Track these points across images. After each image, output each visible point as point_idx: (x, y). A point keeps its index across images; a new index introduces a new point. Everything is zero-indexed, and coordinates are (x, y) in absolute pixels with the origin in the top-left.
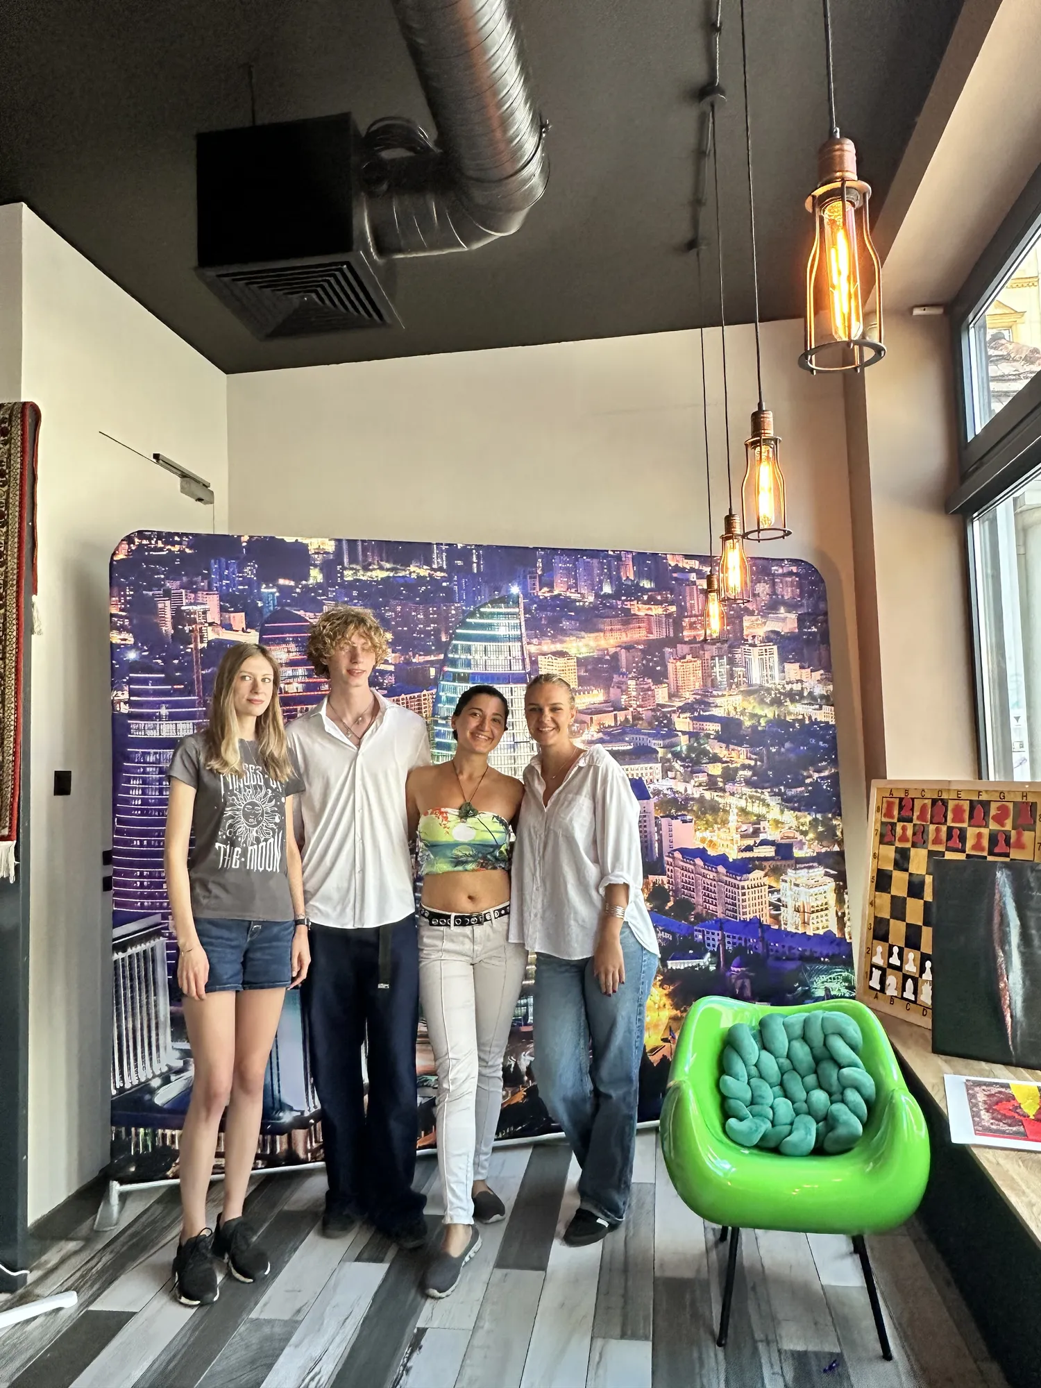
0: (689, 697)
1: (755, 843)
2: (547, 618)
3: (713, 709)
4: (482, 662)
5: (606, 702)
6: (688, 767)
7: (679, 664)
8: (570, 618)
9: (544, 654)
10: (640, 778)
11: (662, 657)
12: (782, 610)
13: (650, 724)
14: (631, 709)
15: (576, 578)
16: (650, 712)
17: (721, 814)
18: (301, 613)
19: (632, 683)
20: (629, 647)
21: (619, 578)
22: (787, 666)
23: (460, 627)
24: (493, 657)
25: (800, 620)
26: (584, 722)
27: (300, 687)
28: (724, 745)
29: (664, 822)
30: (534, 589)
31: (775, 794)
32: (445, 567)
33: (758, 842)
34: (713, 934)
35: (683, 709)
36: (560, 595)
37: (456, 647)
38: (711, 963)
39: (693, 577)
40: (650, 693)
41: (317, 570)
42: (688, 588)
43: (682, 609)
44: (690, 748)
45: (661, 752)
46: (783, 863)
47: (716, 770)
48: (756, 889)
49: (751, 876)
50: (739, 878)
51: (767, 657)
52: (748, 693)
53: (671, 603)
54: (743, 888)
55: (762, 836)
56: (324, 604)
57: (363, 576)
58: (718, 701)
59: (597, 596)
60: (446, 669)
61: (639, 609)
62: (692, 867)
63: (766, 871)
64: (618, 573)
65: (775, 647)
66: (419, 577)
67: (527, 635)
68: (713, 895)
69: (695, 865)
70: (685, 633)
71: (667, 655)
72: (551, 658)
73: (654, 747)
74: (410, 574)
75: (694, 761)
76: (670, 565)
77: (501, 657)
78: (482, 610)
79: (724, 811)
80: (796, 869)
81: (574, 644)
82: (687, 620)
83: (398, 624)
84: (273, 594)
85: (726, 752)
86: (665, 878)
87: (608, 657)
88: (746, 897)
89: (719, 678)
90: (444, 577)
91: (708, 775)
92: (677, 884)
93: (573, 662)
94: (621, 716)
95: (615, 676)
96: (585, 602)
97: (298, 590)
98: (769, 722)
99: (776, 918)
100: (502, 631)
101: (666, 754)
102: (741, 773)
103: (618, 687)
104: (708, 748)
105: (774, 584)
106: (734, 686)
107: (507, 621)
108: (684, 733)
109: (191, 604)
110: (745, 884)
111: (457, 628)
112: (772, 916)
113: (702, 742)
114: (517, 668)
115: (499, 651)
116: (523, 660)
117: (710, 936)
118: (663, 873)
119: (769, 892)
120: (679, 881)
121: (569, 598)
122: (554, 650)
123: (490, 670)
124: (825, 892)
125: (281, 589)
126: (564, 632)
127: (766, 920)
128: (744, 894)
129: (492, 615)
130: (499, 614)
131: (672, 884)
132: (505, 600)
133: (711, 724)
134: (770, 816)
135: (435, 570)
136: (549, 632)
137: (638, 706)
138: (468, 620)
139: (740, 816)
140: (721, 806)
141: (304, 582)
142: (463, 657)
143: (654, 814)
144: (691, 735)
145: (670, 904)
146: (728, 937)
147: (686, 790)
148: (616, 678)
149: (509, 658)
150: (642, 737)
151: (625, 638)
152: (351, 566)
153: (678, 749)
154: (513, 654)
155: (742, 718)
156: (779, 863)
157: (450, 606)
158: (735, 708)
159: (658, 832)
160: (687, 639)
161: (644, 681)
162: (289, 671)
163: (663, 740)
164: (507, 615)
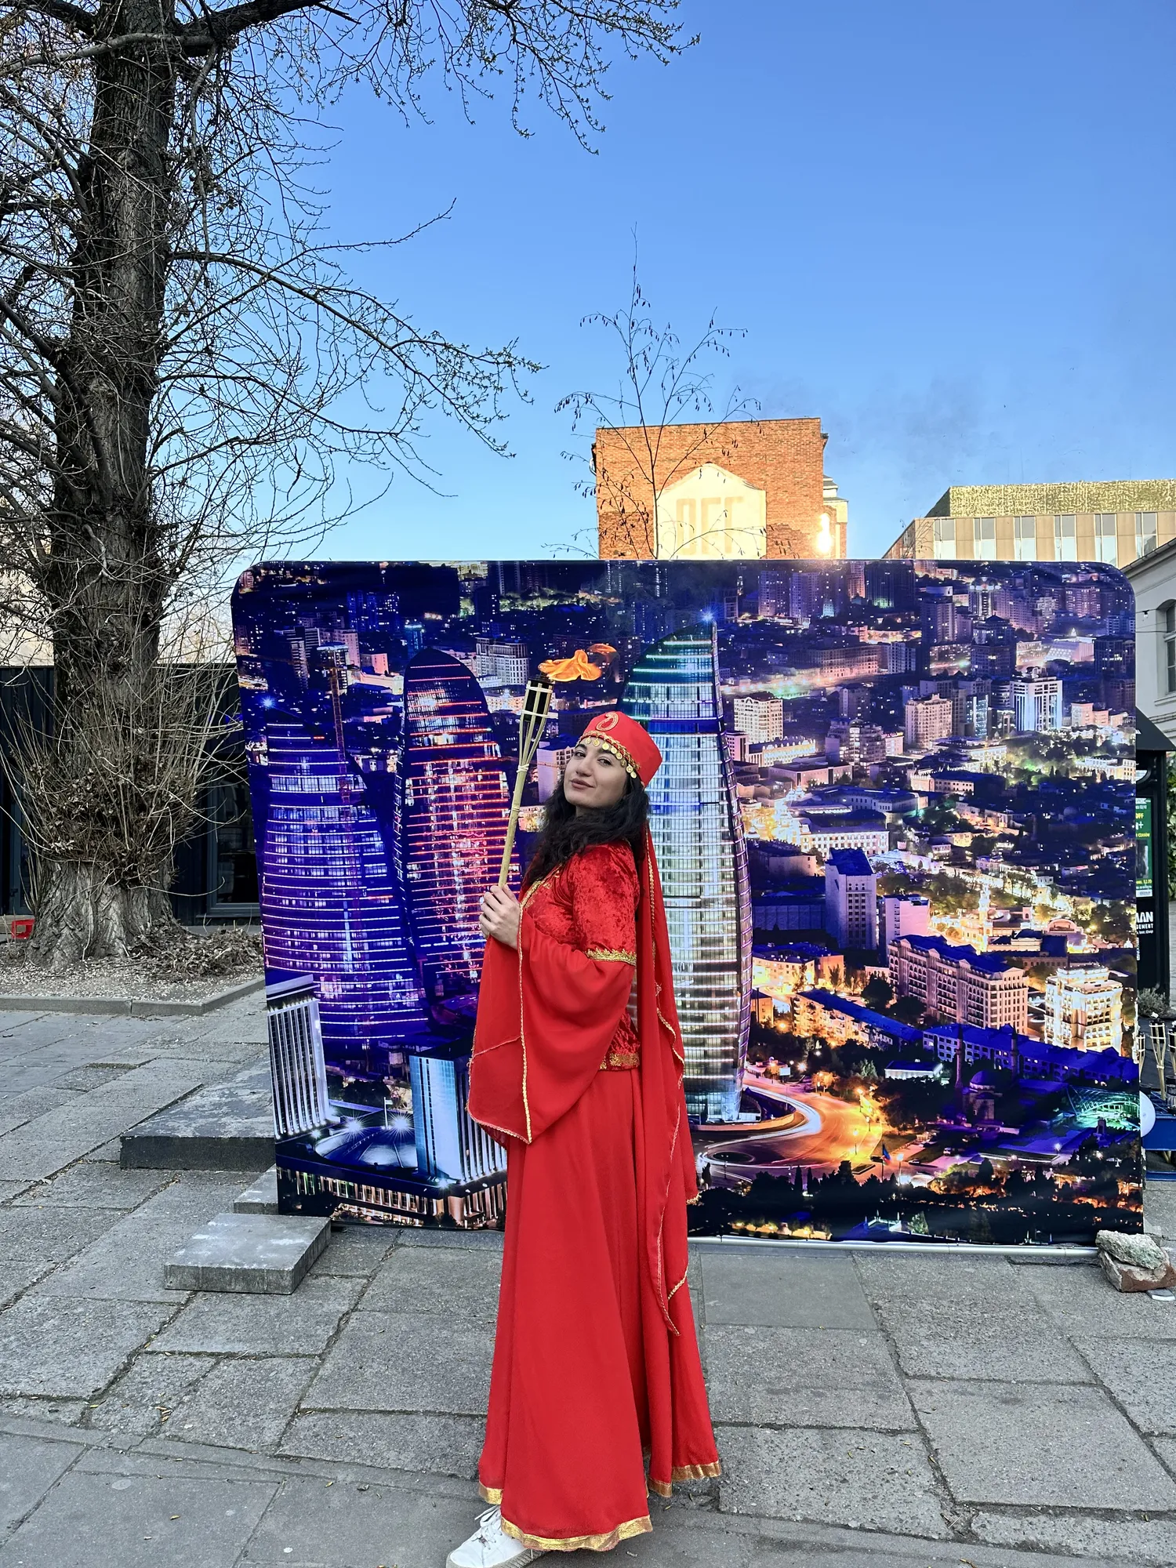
0: (931, 747)
1: (1013, 933)
2: (748, 650)
3: (966, 764)
4: (664, 707)
5: (818, 755)
6: (926, 836)
7: (920, 706)
8: (776, 651)
9: (741, 697)
10: (860, 849)
11: (898, 697)
12: (1073, 632)
13: (877, 783)
14: (852, 764)
15: (787, 599)
16: (877, 768)
17: (968, 895)
18: (451, 652)
19: (855, 732)
20: (853, 685)
21: (846, 597)
22: (1075, 707)
23: (638, 665)
24: (677, 701)
25: (1099, 646)
26: (790, 780)
27: (451, 738)
28: (976, 810)
29: (889, 903)
30: (732, 615)
31: (1047, 873)
32: (621, 591)
33: (1017, 932)
34: (949, 1041)
35: (921, 764)
36: (765, 621)
37: (632, 689)
38: (943, 1076)
39: (949, 591)
40: (878, 743)
41: (468, 601)
42: (940, 608)
43: (930, 634)
44: (929, 813)
45: (889, 817)
46: (1050, 960)
47: (963, 840)
48: (1012, 991)
49: (1006, 974)
50: (988, 976)
51: (1048, 695)
52: (1014, 744)
53: (915, 628)
54: (993, 988)
55: (1024, 926)
56: (476, 641)
57: (523, 606)
58: (973, 753)
59: (815, 621)
61: (870, 636)
62: (925, 959)
63: (1027, 969)
64: (845, 592)
65: (1060, 683)
66: (589, 604)
67: (721, 673)
68: (951, 995)
69: (928, 957)
70: (933, 666)
71: (905, 694)
72: (750, 702)
73: (880, 811)
74: (578, 602)
75: (933, 830)
76: (917, 577)
77: (688, 701)
78: (665, 643)
79: (973, 892)
80: (1068, 969)
81: (781, 683)
82: (936, 649)
84: (418, 630)
85: (979, 819)
86: (887, 971)
87: (824, 699)
88: (998, 1000)
89: (976, 724)
90: (619, 604)
91: (953, 847)
92: (903, 978)
93: (777, 707)
94: (838, 773)
95: (832, 723)
96: (797, 629)
97: (446, 625)
98: (1041, 781)
99: (1037, 1029)
100: (689, 669)
101: (895, 819)
102: (999, 845)
103: (836, 737)
104: (955, 813)
105: (1063, 600)
106: (996, 735)
107: (696, 657)
108: (922, 794)
109: (327, 644)
110: (997, 984)
111: (636, 667)
112: (1030, 1025)
113: (946, 805)
114: (707, 713)
115: (685, 694)
116: (715, 704)
117: (946, 1045)
118: (885, 964)
119: (1029, 996)
120: (906, 975)
121: (777, 624)
122: (754, 691)
123: (674, 717)
124: (1108, 1000)
125: (428, 624)
126: (770, 670)
127: (1023, 1029)
128: (994, 996)
129: (676, 650)
130: (687, 648)
131: (896, 978)
132: (695, 629)
133: (961, 783)
134: (1036, 901)
135: (608, 595)
136: (750, 669)
137: (862, 760)
138: (648, 656)
139: (995, 899)
140: (968, 886)
141: (453, 616)
142: (641, 701)
143: (875, 893)
144: (934, 796)
145: (892, 1002)
146: (969, 1046)
147: (921, 865)
148: (834, 725)
149: (697, 702)
150: (864, 798)
151: (849, 673)
152: (508, 595)
153: (913, 813)
154: (703, 697)
155: (1005, 775)
156: (1046, 960)
157: (626, 639)
158: (996, 763)
159: (880, 915)
160: (934, 674)
161: (871, 728)
162: (438, 721)
163: (893, 802)
164: (695, 648)
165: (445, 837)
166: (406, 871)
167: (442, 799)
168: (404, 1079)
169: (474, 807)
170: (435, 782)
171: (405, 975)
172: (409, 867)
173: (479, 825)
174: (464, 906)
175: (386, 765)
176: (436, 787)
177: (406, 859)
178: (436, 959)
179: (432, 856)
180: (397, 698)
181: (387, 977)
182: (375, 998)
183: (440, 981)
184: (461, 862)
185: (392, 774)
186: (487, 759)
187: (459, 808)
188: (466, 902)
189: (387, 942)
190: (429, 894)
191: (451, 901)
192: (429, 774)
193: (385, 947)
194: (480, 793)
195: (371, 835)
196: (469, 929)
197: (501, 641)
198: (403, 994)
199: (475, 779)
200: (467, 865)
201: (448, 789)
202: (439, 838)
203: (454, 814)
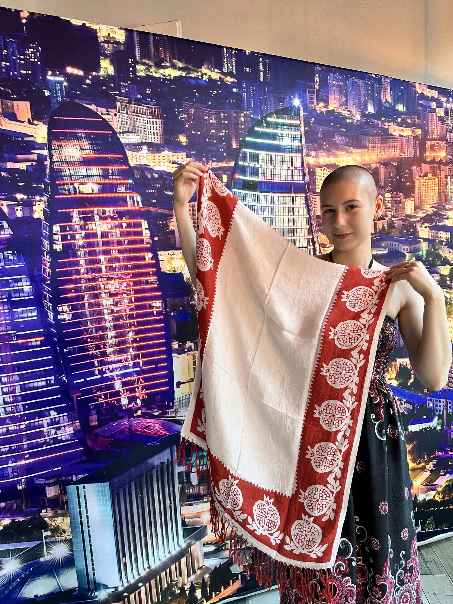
0: (429, 209)
2: (323, 131)
3: (446, 220)
4: (267, 171)
7: (422, 180)
8: (341, 134)
9: (321, 166)
11: (411, 174)
13: (401, 232)
14: (387, 219)
15: (346, 96)
16: (401, 222)
18: (93, 107)
19: (388, 197)
20: (386, 163)
21: (380, 100)
23: (248, 136)
24: (278, 167)
27: (96, 188)
28: (451, 251)
30: (313, 103)
32: (234, 72)
34: (440, 402)
35: (424, 220)
36: (333, 111)
37: (245, 154)
38: (438, 424)
39: (433, 104)
40: (401, 205)
41: (108, 61)
42: (430, 114)
43: (426, 132)
44: (429, 253)
45: (408, 256)
47: (445, 271)
53: (418, 127)
56: (116, 100)
57: (157, 73)
58: (449, 214)
59: (363, 115)
60: (238, 176)
61: (394, 130)
64: (380, 95)
66: (210, 79)
67: (307, 147)
70: (428, 154)
71: (414, 172)
72: (326, 171)
73: (403, 251)
74: (202, 76)
75: (432, 263)
76: (418, 93)
77: (285, 167)
78: (268, 119)
81: (345, 158)
82: (429, 142)
83: (192, 127)
84: (61, 83)
89: (450, 195)
90: (233, 82)
91: (441, 275)
94: (380, 224)
96: (353, 119)
97: (88, 81)
100: (285, 142)
101: (412, 257)
104: (441, 253)
107: (290, 133)
108: (425, 240)
111: (247, 136)
113: (437, 247)
114: (298, 178)
115: (283, 161)
116: (303, 171)
117: (438, 404)
121: (340, 114)
122: (329, 163)
123: (276, 180)
125: (70, 78)
126: (337, 147)
129: (276, 125)
130: (283, 124)
132: (289, 111)
133: (444, 233)
135: (226, 75)
136: (325, 145)
137: (393, 216)
138: (256, 129)
141: (94, 73)
142: (252, 165)
144: (431, 242)
145: (411, 381)
146: (450, 403)
149: (291, 168)
150: (394, 243)
151: (384, 155)
152: (143, 61)
154: (295, 164)
157: (240, 113)
160: (428, 160)
161: (397, 194)
162: (83, 171)
163: (410, 246)
164: (290, 126)
165: (94, 279)
166: (57, 313)
167: (90, 245)
168: (62, 508)
169: (120, 252)
170: (82, 228)
171: (59, 411)
172: (60, 309)
173: (126, 268)
174: (114, 341)
175: (32, 212)
176: (84, 233)
177: (57, 301)
178: (90, 391)
179: (82, 298)
180: (41, 147)
181: (41, 415)
182: (29, 437)
183: (94, 412)
184: (111, 301)
185: (39, 220)
186: (130, 208)
187: (106, 252)
188: (116, 337)
189: (41, 382)
190: (81, 333)
191: (102, 338)
192: (76, 220)
193: (38, 388)
194: (126, 239)
195: (20, 280)
196: (120, 361)
197: (139, 102)
198: (59, 429)
199: (120, 226)
200: (116, 304)
201: (95, 235)
202: (90, 280)
203: (102, 258)
